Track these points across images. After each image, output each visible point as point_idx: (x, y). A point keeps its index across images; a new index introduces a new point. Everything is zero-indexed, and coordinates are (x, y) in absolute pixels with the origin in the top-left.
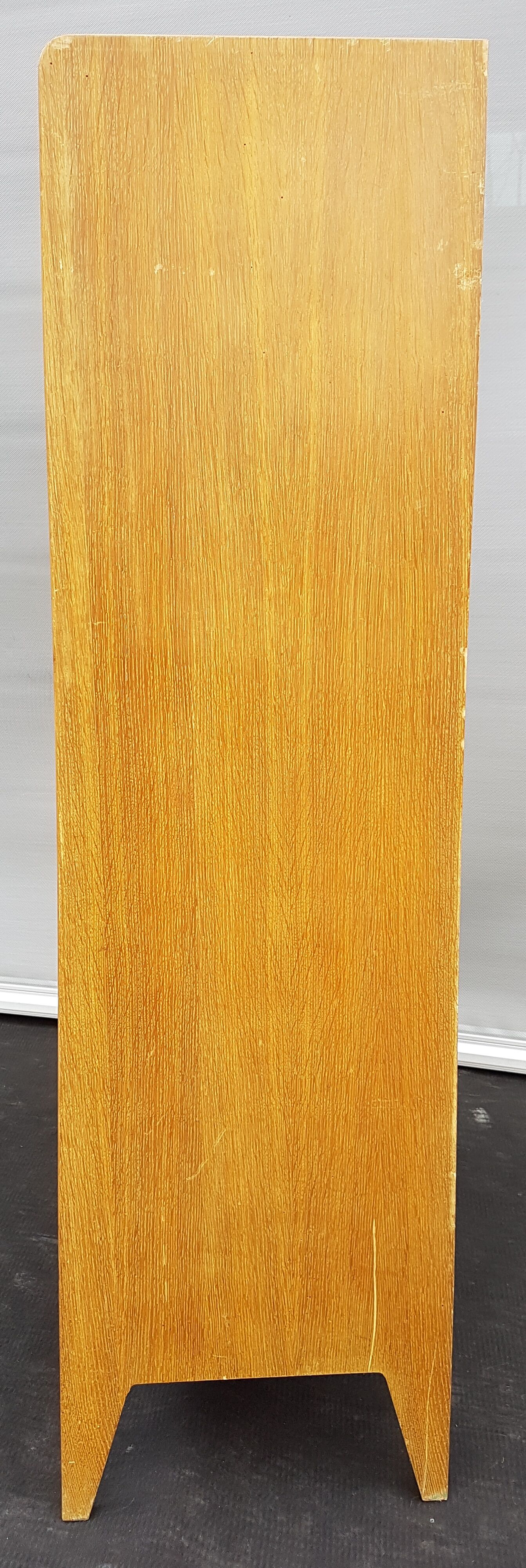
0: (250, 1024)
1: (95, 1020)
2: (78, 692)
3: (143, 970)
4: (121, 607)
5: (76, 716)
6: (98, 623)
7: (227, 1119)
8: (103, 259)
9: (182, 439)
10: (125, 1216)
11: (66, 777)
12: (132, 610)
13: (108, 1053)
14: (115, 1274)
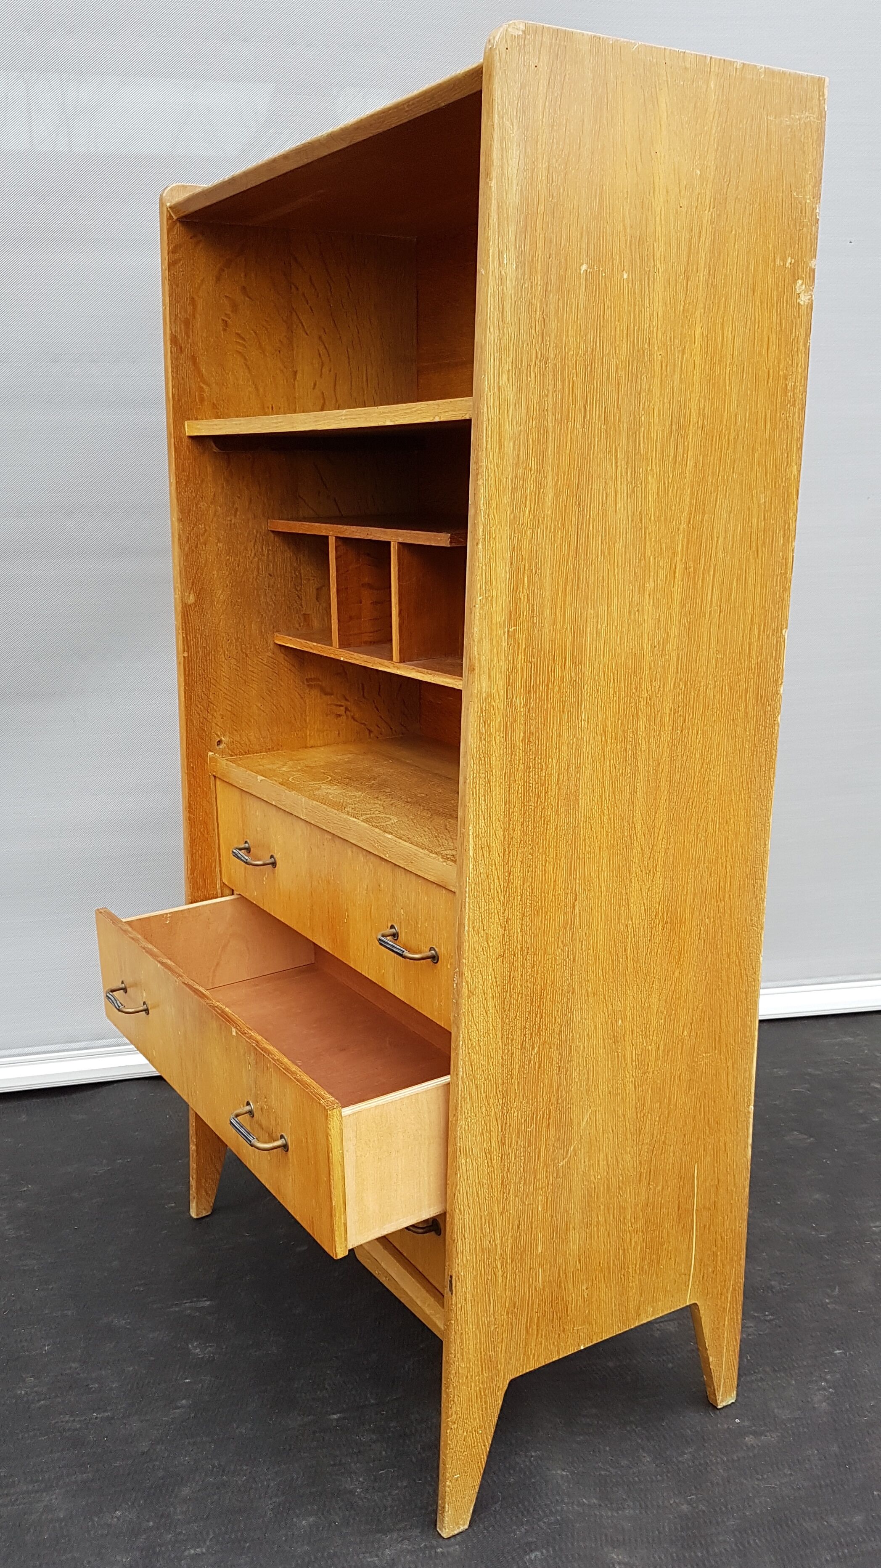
0: (612, 1007)
1: (491, 1028)
2: (492, 701)
3: (532, 971)
4: (533, 612)
5: (489, 726)
6: (513, 628)
7: (592, 1100)
8: (540, 256)
9: (593, 439)
10: (510, 1213)
11: (478, 788)
12: (542, 613)
13: (500, 1058)
14: (500, 1273)
